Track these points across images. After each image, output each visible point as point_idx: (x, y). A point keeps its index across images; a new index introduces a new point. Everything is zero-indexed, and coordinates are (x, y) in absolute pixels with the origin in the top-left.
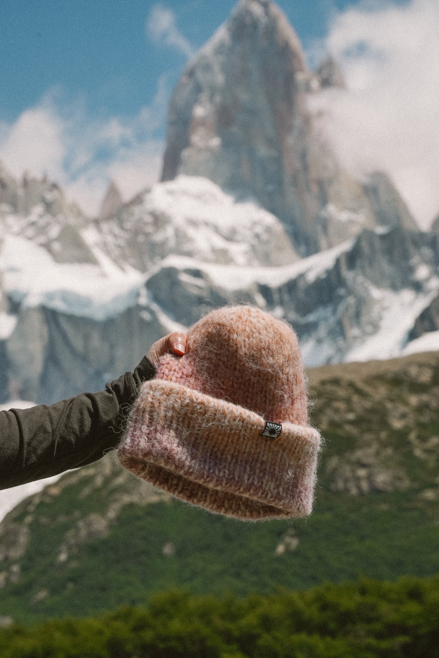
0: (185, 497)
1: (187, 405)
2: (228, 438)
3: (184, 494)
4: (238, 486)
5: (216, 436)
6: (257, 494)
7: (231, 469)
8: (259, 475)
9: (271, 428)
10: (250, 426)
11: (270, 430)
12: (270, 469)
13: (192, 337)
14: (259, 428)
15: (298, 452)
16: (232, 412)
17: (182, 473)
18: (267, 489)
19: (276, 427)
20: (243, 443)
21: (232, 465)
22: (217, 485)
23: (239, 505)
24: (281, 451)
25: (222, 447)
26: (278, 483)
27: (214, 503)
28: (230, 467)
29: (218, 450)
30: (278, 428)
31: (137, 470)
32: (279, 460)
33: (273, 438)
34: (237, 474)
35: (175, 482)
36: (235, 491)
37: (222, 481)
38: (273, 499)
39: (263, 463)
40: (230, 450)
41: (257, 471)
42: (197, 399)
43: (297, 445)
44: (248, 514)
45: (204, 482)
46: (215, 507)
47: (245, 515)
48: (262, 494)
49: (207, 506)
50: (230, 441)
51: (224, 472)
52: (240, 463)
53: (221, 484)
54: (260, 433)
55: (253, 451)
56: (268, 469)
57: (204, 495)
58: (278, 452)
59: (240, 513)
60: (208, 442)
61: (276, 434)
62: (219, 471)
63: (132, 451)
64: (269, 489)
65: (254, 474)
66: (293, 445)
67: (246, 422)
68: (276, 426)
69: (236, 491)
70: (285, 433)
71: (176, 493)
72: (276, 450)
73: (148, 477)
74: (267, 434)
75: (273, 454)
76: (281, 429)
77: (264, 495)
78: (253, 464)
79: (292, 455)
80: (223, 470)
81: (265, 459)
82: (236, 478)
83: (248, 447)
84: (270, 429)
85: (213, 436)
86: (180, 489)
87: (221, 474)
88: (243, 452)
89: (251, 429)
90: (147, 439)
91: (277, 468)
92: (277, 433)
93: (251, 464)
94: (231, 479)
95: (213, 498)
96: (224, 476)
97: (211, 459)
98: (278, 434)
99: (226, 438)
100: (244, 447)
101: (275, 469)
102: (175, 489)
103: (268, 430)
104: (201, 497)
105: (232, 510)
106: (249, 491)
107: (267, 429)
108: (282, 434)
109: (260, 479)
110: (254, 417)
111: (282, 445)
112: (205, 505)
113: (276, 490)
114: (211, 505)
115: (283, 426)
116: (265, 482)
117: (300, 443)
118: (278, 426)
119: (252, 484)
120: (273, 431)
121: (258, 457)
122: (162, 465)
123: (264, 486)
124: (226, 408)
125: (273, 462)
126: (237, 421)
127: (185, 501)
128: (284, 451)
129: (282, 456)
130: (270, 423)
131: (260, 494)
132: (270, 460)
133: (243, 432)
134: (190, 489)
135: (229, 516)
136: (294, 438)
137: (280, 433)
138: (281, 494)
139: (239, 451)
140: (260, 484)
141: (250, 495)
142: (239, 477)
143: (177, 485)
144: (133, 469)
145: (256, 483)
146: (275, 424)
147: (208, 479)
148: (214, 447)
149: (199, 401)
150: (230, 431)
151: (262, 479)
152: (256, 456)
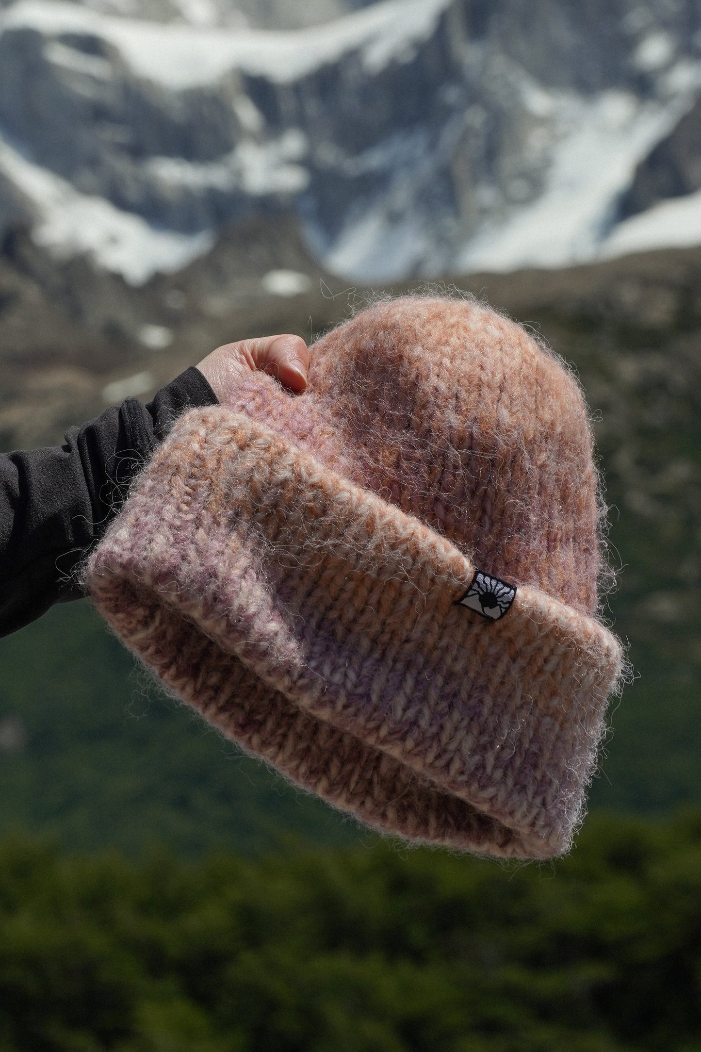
0: (233, 724)
1: (283, 484)
2: (371, 590)
3: (231, 716)
4: (374, 720)
5: (339, 581)
6: (423, 754)
7: (364, 672)
8: (437, 704)
9: (487, 589)
10: (430, 572)
11: (482, 593)
12: (470, 697)
13: (323, 360)
14: (455, 582)
15: (553, 674)
16: (390, 525)
17: (238, 648)
18: (452, 746)
19: (500, 590)
20: (407, 613)
21: (368, 663)
22: (319, 704)
23: (371, 782)
24: (506, 659)
25: (350, 614)
26: (485, 739)
27: (302, 759)
28: (361, 667)
29: (340, 618)
30: (505, 593)
31: (131, 623)
32: (496, 680)
33: (490, 620)
34: (376, 687)
35: (214, 680)
36: (366, 733)
37: (337, 693)
38: (464, 778)
39: (450, 676)
40: (368, 625)
41: (433, 694)
42: (310, 475)
43: (552, 652)
44: (391, 814)
45: (290, 690)
46: (303, 769)
47: (384, 816)
48: (438, 757)
49: (284, 763)
50: (374, 598)
51: (346, 675)
52: (390, 663)
53: (333, 703)
54: (456, 599)
55: (430, 640)
56: (464, 695)
57: (280, 731)
58: (498, 658)
59: (369, 804)
60: (318, 593)
61: (498, 607)
62: (333, 671)
63: (130, 561)
64: (458, 750)
65: (424, 699)
66: (540, 649)
67: (421, 559)
68: (500, 586)
69: (370, 732)
70: (523, 611)
71: (213, 709)
72: (493, 651)
73: (151, 650)
74: (473, 602)
75: (483, 663)
76: (513, 598)
77: (441, 763)
78: (425, 674)
79: (535, 677)
80: (343, 670)
81: (458, 667)
82: (374, 698)
83: (419, 628)
84: (483, 591)
85: (332, 579)
86: (223, 698)
87: (337, 678)
88: (404, 638)
89: (433, 580)
90: (172, 539)
91: (488, 701)
92: (501, 607)
93: (419, 673)
94: (361, 696)
95: (302, 746)
96: (344, 685)
97: (317, 636)
98: (503, 610)
99: (364, 592)
100: (408, 625)
101: (481, 701)
102: (212, 699)
103: (478, 593)
104: (273, 733)
105: (348, 789)
106: (403, 739)
107: (475, 590)
108: (514, 614)
109: (437, 716)
110: (447, 550)
111: (510, 641)
112: (280, 758)
113: (477, 758)
114: (294, 764)
115: (518, 591)
116: (449, 727)
117: (561, 649)
118: (507, 589)
119: (414, 723)
120: (489, 599)
121: (441, 659)
122: (196, 614)
123: (444, 738)
124: (377, 514)
125: (481, 681)
126: (399, 551)
127: (229, 735)
128: (514, 660)
129: (508, 671)
130: (485, 575)
131: (430, 758)
132: (472, 674)
133: (411, 584)
134: (247, 706)
135: (339, 804)
136: (547, 630)
137: (509, 607)
138: (489, 769)
139: (393, 632)
140: (434, 729)
141: (407, 753)
142: (381, 698)
143: (217, 689)
144: (121, 616)
145: (424, 723)
146: (498, 580)
147: (301, 682)
148: (330, 608)
149: (315, 479)
150: (379, 574)
151: (442, 716)
152: (436, 654)
